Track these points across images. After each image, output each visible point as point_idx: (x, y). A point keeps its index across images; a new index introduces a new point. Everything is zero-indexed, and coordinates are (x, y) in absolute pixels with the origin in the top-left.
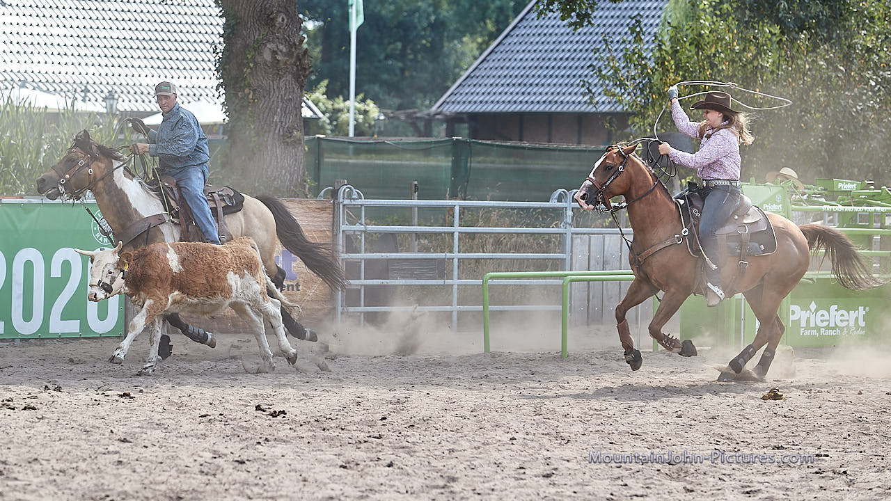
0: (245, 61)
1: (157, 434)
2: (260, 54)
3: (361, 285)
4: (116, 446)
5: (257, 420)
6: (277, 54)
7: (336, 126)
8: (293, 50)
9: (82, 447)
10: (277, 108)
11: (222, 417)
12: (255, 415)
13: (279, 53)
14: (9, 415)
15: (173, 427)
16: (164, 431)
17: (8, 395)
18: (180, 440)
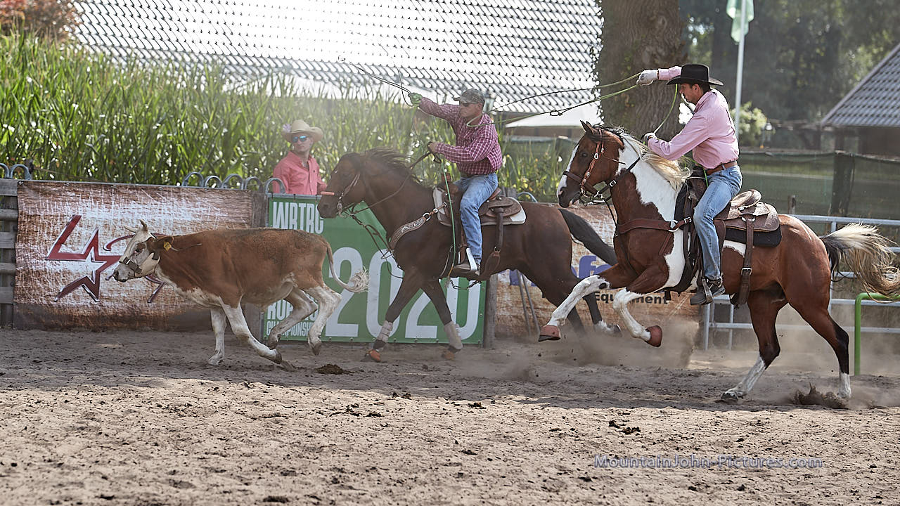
0: (623, 64)
1: (505, 447)
2: (639, 57)
4: (459, 458)
5: (610, 437)
6: (656, 58)
8: (673, 54)
9: (424, 458)
10: (654, 114)
11: (573, 431)
12: (608, 431)
13: (658, 57)
14: (352, 422)
15: (521, 440)
16: (511, 444)
17: (354, 401)
18: (526, 454)
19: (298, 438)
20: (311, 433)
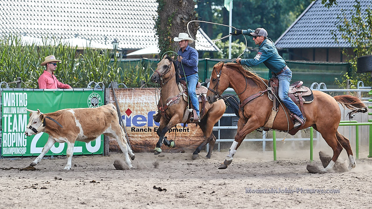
0: (168, 23)
1: (101, 200)
2: (175, 20)
3: (219, 129)
4: (78, 206)
5: (152, 193)
6: (183, 20)
7: (226, 55)
8: (191, 17)
9: (61, 207)
11: (135, 192)
12: (152, 191)
13: (184, 19)
14: (32, 192)
15: (110, 197)
16: (104, 199)
18: (111, 203)
19: (4, 200)
20: (11, 198)
